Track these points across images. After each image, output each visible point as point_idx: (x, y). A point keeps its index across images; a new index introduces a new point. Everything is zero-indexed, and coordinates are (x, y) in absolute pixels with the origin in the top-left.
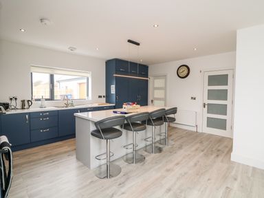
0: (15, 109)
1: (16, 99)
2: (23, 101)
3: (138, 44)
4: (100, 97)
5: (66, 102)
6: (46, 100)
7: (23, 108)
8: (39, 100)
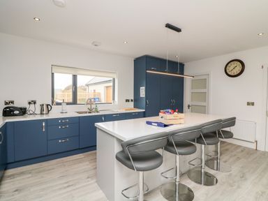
0: (34, 114)
1: (35, 103)
2: (42, 106)
3: (178, 30)
4: (127, 101)
5: (89, 106)
6: (68, 104)
7: (42, 114)
8: (60, 104)
